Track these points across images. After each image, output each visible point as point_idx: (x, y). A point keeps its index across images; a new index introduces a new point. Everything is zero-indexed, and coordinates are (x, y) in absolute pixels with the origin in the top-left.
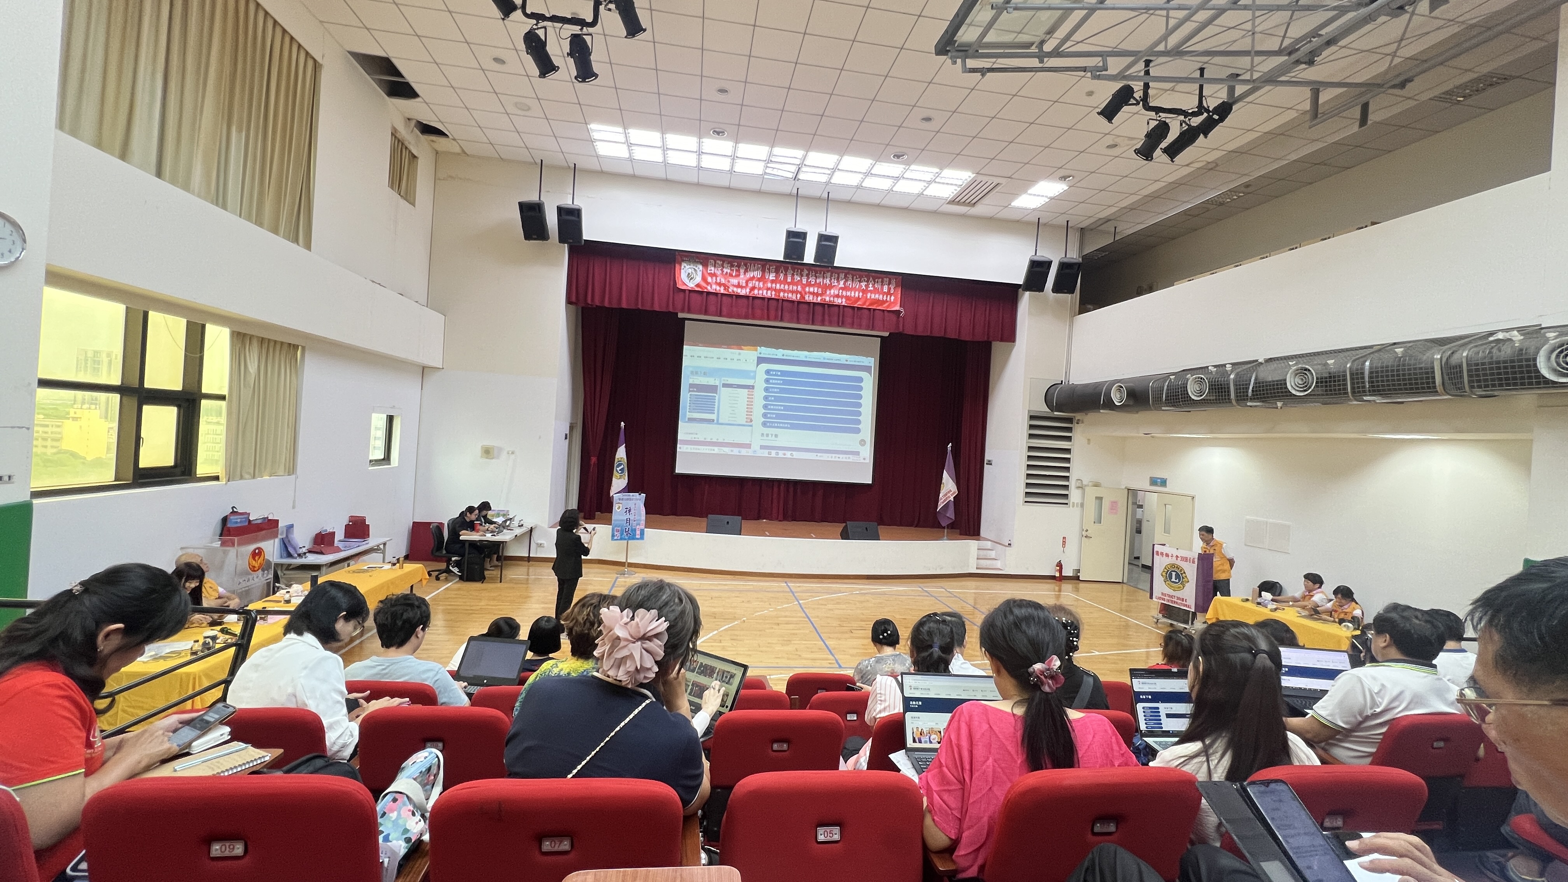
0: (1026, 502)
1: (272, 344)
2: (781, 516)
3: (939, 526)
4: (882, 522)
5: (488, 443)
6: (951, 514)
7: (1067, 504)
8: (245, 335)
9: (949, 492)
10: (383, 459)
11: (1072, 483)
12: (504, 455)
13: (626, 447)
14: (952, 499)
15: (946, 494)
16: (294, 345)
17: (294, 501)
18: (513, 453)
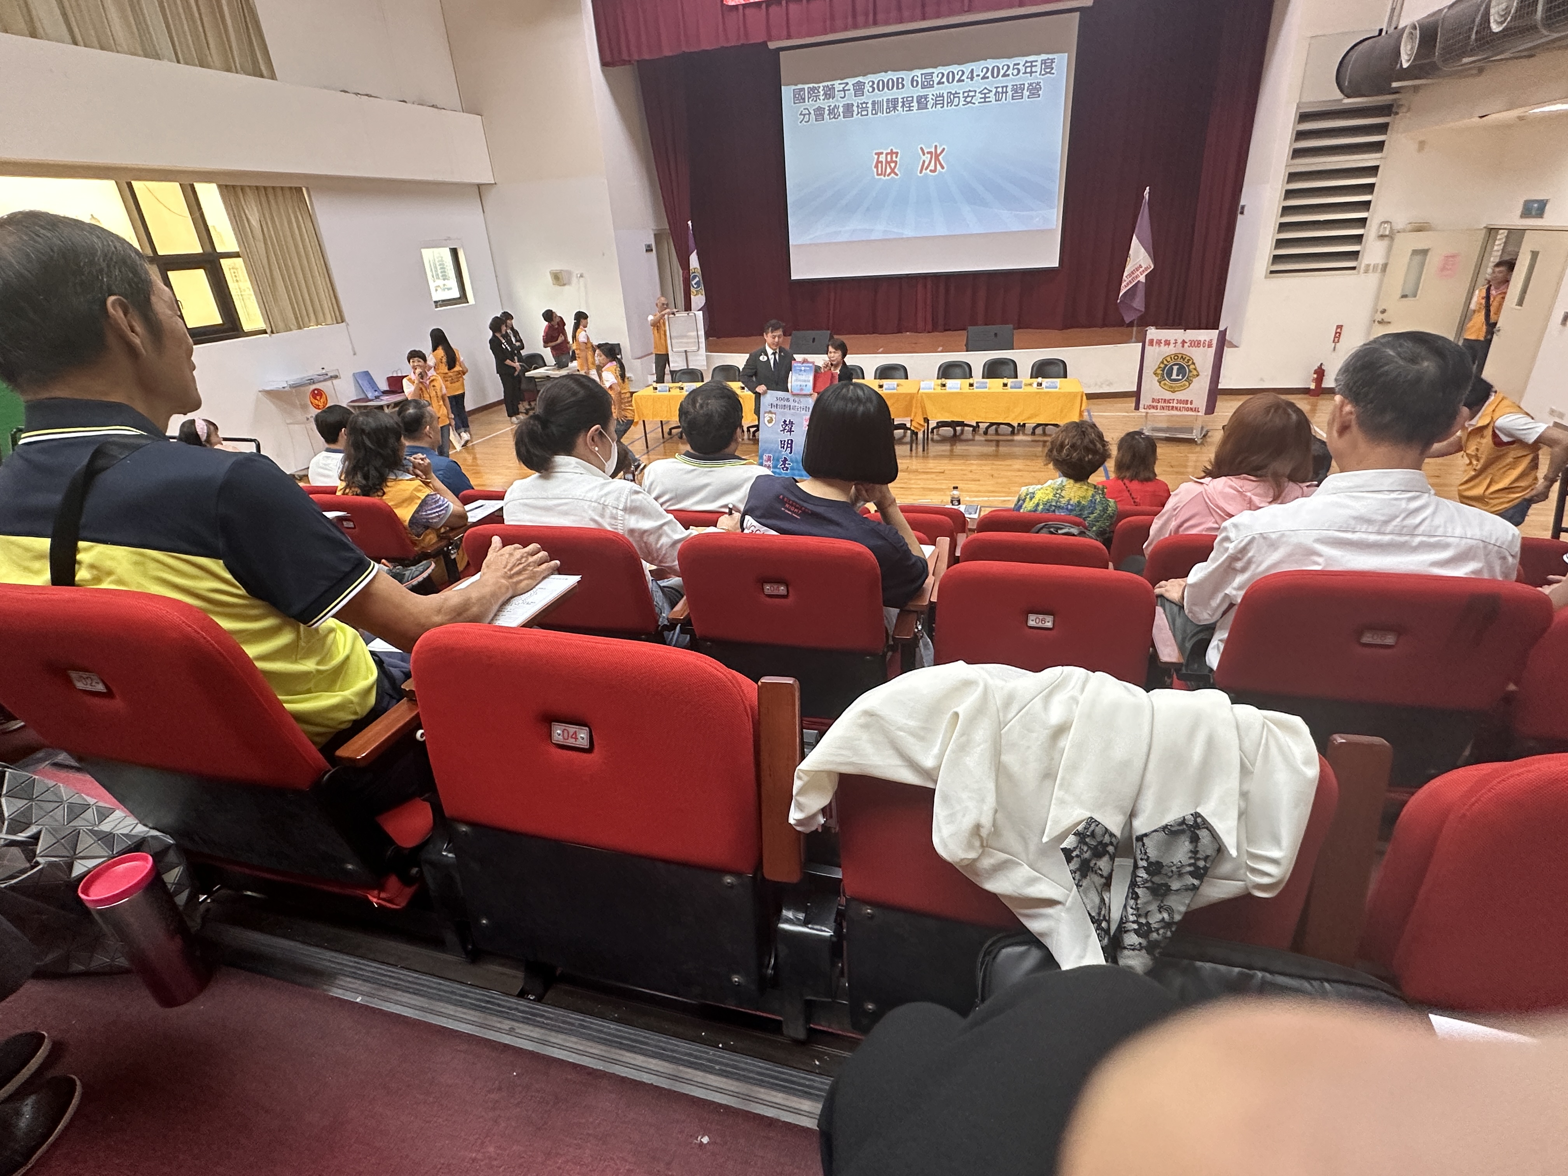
0: (1272, 272)
1: (270, 192)
2: (929, 326)
3: (1121, 323)
4: (1020, 325)
5: (557, 267)
6: (1139, 303)
7: (1354, 268)
8: (234, 187)
9: (1137, 269)
10: (459, 298)
11: (1371, 232)
12: (574, 280)
13: (698, 253)
14: (1142, 278)
15: (1132, 273)
16: (296, 188)
17: (353, 348)
18: (581, 276)
